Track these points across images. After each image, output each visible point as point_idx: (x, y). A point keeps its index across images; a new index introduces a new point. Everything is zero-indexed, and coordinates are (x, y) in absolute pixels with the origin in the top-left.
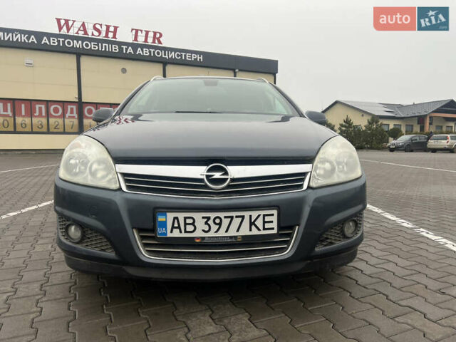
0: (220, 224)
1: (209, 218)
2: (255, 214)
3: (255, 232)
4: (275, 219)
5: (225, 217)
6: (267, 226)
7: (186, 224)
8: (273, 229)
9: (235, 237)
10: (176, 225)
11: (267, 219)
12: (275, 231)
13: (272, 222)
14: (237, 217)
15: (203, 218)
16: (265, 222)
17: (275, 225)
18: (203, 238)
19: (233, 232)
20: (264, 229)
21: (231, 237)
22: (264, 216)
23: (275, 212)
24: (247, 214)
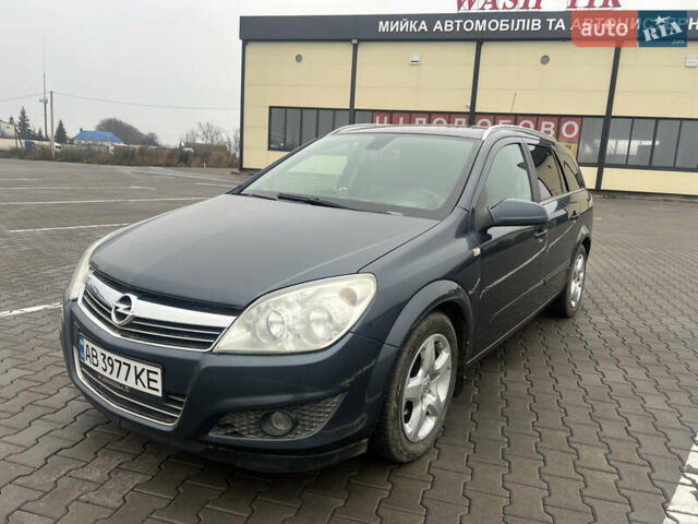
0: (112, 366)
1: (105, 356)
2: (140, 366)
3: (140, 387)
4: (158, 378)
5: (116, 360)
6: (152, 384)
7: (93, 356)
8: (157, 390)
9: (124, 386)
10: (88, 354)
11: (152, 376)
12: (159, 394)
13: (156, 381)
14: (124, 364)
15: (102, 354)
16: (149, 380)
17: (159, 386)
18: (102, 376)
19: (121, 380)
20: (149, 388)
21: (121, 385)
22: (149, 371)
23: (159, 370)
24: (133, 364)
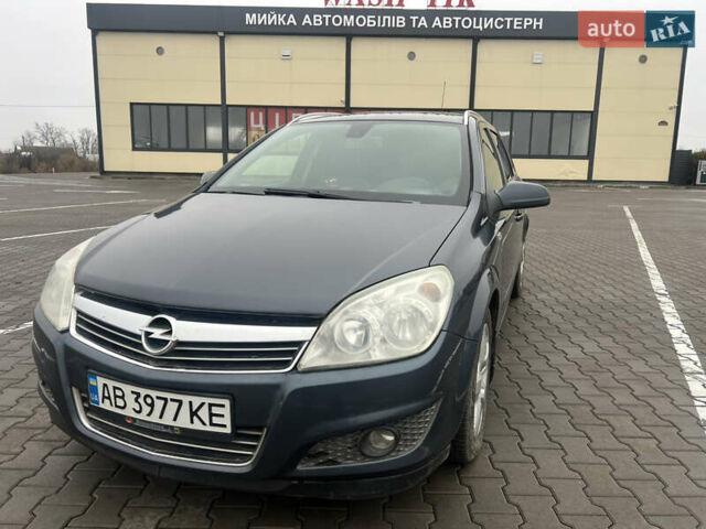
0: (152, 405)
1: (138, 395)
2: (197, 401)
3: (197, 426)
4: (226, 411)
5: (158, 398)
6: (215, 420)
7: (116, 396)
8: (225, 426)
9: (172, 427)
10: (106, 395)
11: (215, 410)
12: (228, 430)
13: (223, 416)
14: (172, 400)
15: (133, 392)
16: (211, 415)
17: (227, 421)
18: (134, 420)
19: (168, 420)
20: (212, 424)
21: (166, 427)
22: (211, 405)
23: (227, 403)
24: (186, 399)
